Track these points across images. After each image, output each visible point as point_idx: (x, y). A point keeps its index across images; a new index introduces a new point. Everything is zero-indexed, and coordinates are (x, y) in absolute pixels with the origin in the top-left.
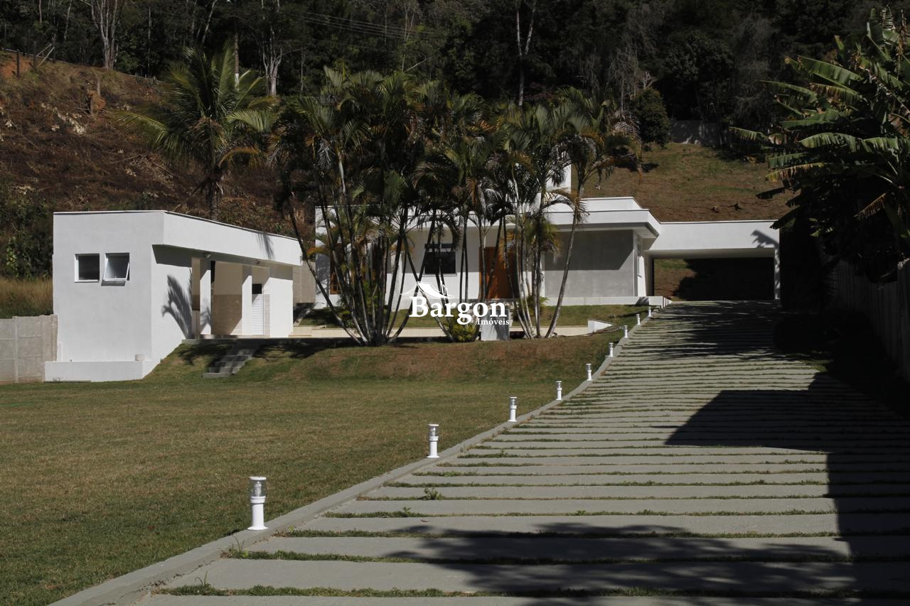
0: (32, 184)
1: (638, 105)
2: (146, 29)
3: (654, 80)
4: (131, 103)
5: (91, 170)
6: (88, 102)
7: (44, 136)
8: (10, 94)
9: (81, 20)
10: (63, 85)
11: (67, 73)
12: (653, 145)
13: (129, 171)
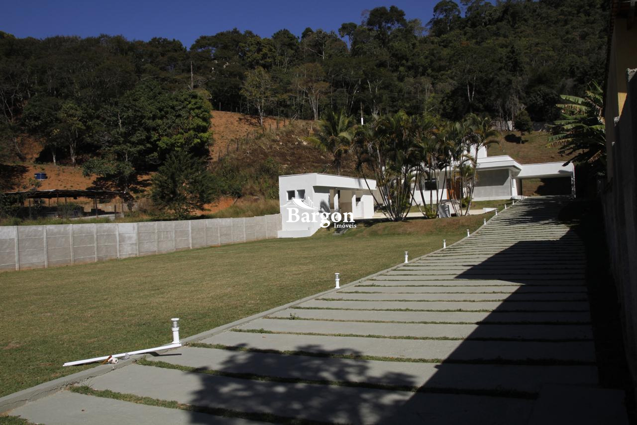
0: (288, 164)
1: (518, 118)
2: (331, 105)
3: (526, 107)
5: (308, 157)
6: (308, 133)
7: (292, 147)
8: (282, 133)
9: (306, 104)
10: (300, 128)
11: (301, 124)
12: (526, 133)
13: (322, 157)
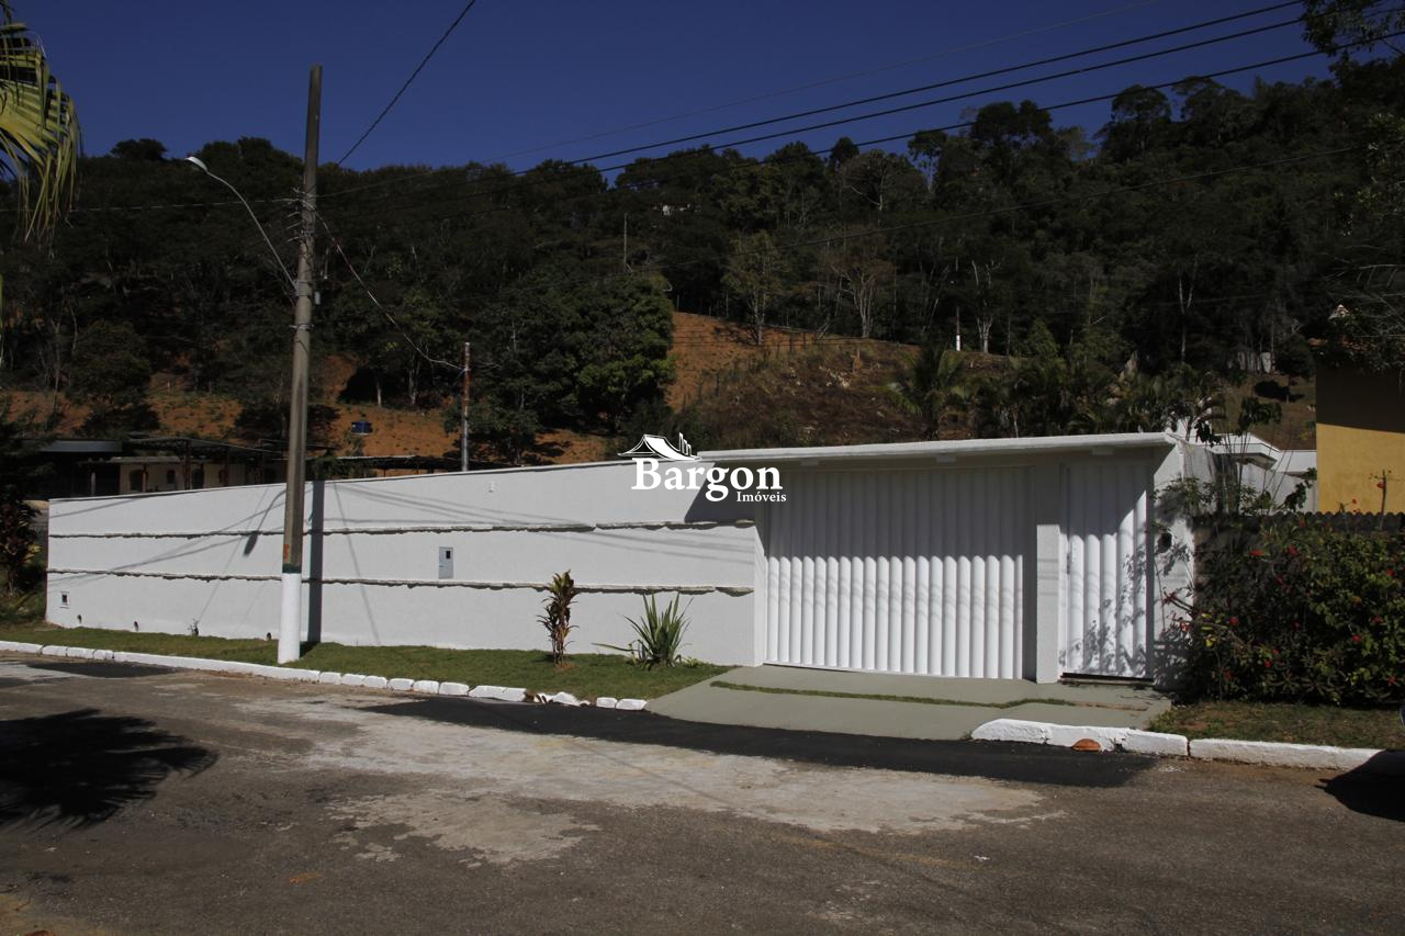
0: (814, 425)
1: (1285, 347)
2: (892, 305)
3: (1302, 325)
4: (880, 362)
5: (853, 414)
6: (851, 363)
7: (821, 390)
8: (799, 361)
9: (848, 304)
10: (834, 352)
11: (836, 344)
12: (1300, 380)
13: (879, 413)
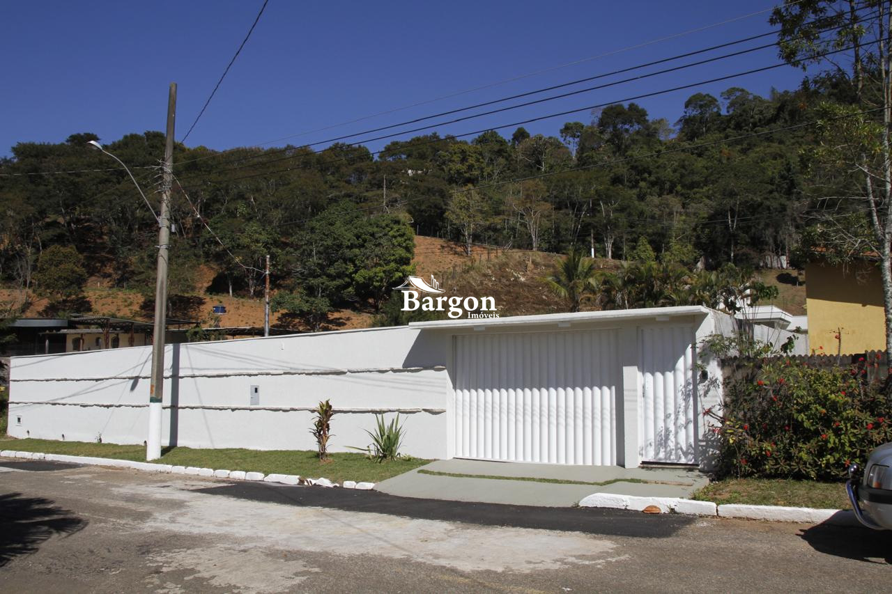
0: (503, 305)
1: (795, 252)
2: (552, 230)
4: (545, 266)
5: (528, 297)
6: (526, 266)
7: (507, 283)
8: (494, 266)
9: (523, 229)
10: (516, 260)
11: (517, 254)
13: (544, 297)
